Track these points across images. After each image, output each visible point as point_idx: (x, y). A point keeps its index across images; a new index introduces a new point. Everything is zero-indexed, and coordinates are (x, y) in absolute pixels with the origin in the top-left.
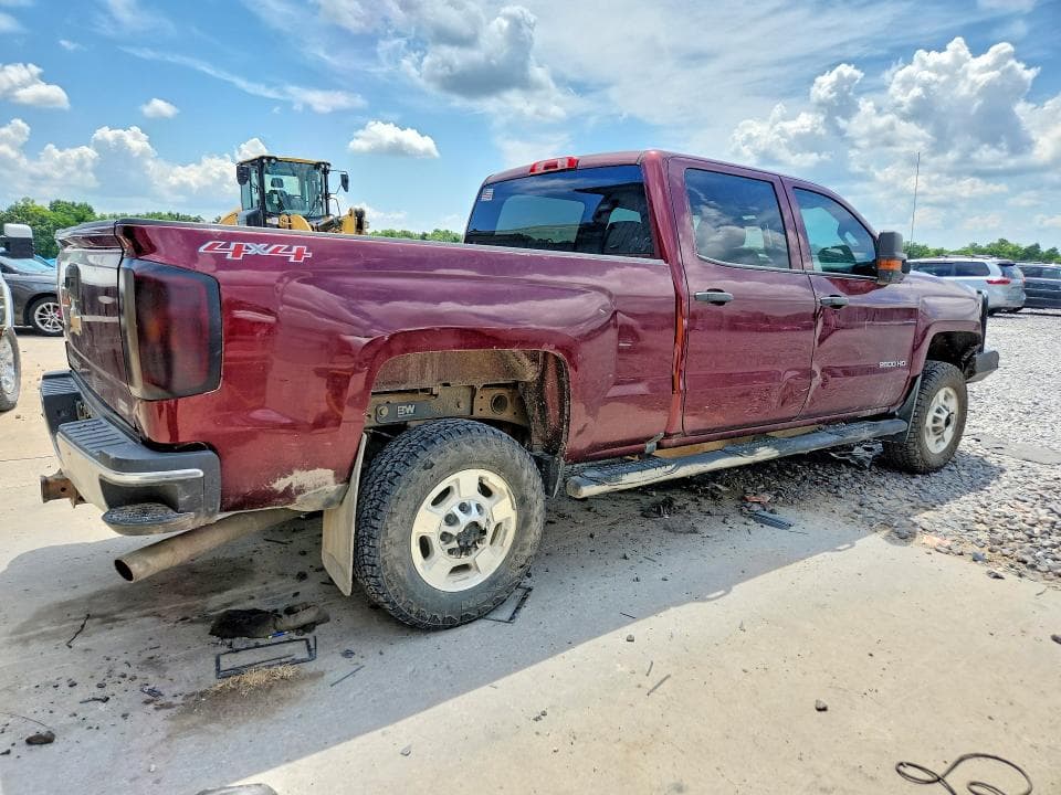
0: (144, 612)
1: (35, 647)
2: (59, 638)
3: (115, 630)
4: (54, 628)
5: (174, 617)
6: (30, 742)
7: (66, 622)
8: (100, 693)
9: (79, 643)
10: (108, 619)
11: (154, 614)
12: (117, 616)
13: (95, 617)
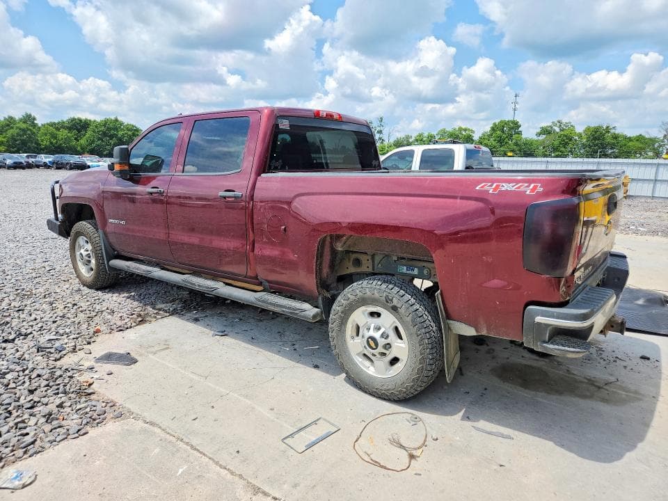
0: (573, 376)
1: (633, 388)
2: (620, 386)
3: (593, 376)
4: (620, 392)
5: (563, 367)
6: (648, 359)
7: (613, 391)
8: (618, 360)
9: (612, 379)
10: (591, 382)
11: (570, 373)
12: (586, 381)
13: (596, 386)
